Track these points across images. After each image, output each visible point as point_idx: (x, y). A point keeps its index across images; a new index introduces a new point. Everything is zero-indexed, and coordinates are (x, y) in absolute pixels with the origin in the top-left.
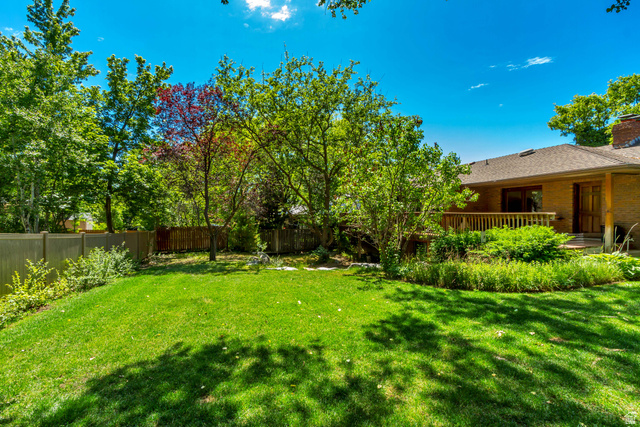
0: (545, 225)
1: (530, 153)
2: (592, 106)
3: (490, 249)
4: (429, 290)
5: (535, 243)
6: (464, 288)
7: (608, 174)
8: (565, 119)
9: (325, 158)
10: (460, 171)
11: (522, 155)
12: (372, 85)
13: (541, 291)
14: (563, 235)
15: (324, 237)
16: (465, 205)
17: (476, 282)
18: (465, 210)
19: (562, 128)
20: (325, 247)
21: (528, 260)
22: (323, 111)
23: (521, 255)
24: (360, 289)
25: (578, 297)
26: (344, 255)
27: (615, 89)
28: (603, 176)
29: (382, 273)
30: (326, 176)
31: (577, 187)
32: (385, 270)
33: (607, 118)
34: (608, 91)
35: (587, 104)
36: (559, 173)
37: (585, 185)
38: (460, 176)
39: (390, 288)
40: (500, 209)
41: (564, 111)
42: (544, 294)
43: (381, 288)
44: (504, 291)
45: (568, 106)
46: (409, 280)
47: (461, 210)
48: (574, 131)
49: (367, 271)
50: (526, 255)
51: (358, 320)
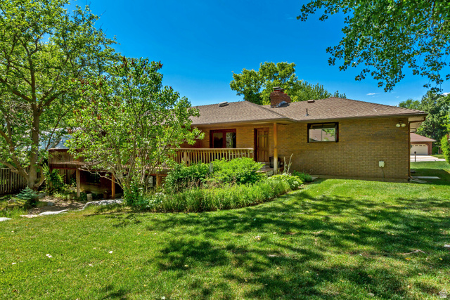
0: (247, 157)
1: (226, 104)
2: (253, 77)
3: (219, 176)
4: (181, 216)
5: (246, 170)
6: (209, 210)
7: (275, 123)
8: (239, 84)
9: (33, 85)
10: (191, 113)
11: (221, 106)
12: (92, 18)
13: (257, 204)
14: (259, 163)
15: (32, 177)
16: (194, 142)
17: (217, 204)
18: (195, 146)
19: (238, 90)
20: (34, 188)
21: (244, 183)
22: (31, 30)
23: (239, 180)
24: (117, 226)
25: (276, 204)
26: (57, 195)
27: (264, 69)
28: (272, 124)
29: (127, 208)
30: (33, 107)
31: (256, 131)
32: (129, 205)
33: (259, 87)
34: (259, 70)
35: (250, 76)
36: (251, 121)
37: (260, 130)
38: (191, 118)
39: (147, 219)
40: (208, 145)
41: (238, 78)
42: (259, 206)
43: (138, 222)
44: (236, 208)
45: (241, 75)
46: (159, 210)
47: (191, 146)
48: (244, 93)
49: (110, 207)
50: (242, 179)
51: (139, 257)
